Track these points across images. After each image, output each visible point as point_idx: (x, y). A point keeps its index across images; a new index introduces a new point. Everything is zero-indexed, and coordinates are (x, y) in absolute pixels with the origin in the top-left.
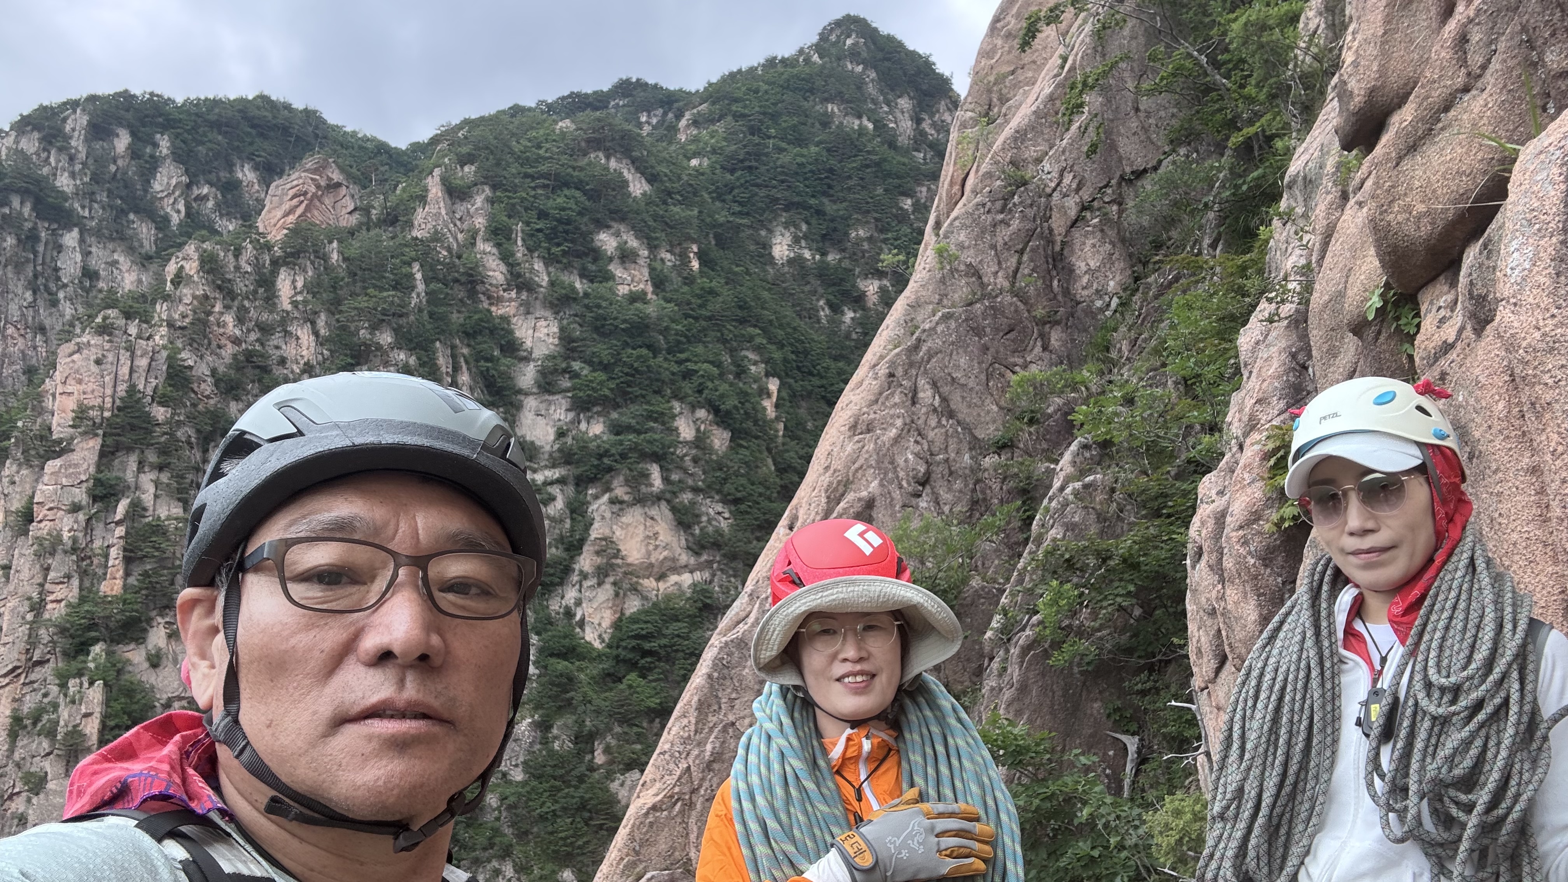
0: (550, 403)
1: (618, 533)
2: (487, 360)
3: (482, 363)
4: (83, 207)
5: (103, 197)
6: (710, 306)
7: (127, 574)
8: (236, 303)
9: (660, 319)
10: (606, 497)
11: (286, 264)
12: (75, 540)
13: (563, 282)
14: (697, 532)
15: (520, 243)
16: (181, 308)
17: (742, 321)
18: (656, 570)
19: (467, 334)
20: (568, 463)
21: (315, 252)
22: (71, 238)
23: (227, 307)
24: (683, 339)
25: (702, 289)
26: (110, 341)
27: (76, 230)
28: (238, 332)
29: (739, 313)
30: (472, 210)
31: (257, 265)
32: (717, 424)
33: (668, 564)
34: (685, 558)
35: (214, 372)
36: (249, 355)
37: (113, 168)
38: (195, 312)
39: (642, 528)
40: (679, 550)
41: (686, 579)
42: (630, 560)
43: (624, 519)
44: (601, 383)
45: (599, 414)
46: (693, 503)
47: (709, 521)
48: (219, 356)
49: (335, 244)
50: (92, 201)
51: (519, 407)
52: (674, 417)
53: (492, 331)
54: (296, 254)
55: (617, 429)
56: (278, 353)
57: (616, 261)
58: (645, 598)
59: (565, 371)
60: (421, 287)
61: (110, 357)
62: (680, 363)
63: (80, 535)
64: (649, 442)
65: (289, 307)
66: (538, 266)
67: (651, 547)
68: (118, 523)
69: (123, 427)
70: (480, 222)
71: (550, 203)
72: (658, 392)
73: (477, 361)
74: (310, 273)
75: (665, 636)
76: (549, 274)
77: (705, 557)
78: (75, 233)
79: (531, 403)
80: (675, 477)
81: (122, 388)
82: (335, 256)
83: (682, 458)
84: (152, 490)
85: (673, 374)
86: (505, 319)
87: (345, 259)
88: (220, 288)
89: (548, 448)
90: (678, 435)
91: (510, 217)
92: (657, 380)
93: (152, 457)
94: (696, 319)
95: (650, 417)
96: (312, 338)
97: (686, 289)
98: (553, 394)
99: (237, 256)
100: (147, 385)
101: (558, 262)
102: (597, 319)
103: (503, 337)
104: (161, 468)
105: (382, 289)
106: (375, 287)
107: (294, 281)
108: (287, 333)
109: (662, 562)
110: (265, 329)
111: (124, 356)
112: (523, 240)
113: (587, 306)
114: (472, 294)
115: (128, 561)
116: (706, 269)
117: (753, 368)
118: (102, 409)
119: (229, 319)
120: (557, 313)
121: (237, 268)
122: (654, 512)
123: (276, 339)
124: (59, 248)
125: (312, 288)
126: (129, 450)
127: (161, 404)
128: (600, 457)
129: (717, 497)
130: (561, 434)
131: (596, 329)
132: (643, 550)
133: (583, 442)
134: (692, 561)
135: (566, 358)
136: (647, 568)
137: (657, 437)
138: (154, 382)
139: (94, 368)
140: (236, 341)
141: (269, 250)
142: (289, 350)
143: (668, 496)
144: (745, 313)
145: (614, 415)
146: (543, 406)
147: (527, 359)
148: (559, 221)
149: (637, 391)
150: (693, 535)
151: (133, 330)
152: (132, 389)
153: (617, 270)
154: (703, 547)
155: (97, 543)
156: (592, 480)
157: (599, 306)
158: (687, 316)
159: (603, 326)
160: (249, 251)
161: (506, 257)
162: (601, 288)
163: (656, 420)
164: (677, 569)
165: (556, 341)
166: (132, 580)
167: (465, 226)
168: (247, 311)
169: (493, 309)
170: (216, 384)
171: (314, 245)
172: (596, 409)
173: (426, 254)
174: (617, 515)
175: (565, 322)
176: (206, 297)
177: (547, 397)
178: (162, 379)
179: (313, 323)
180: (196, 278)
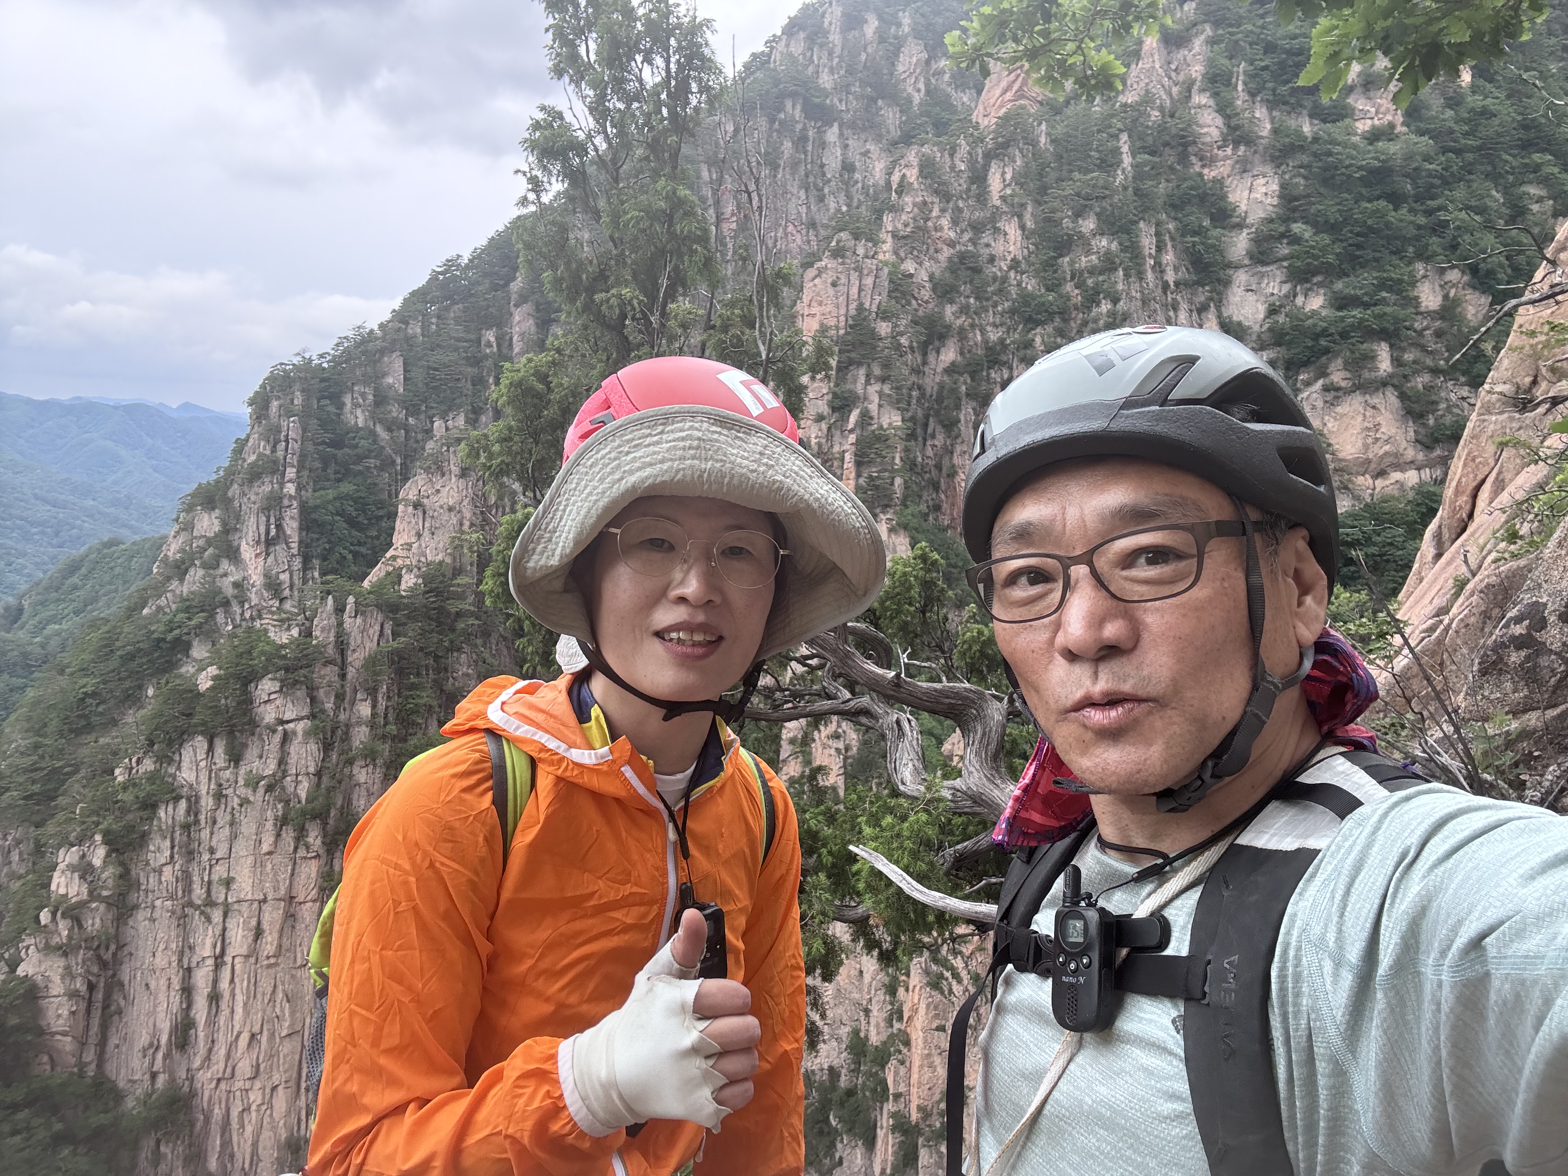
0: (1262, 275)
1: (1330, 425)
2: (1195, 233)
3: (1189, 239)
4: (841, 101)
5: (856, 88)
6: (1483, 132)
7: (858, 475)
8: (951, 205)
9: (1409, 157)
10: (1320, 382)
11: (997, 156)
12: (820, 445)
13: (1288, 128)
14: (1431, 422)
15: (1240, 87)
16: (904, 217)
17: (1526, 146)
18: (1373, 466)
19: (1173, 206)
20: (1278, 344)
21: (1024, 138)
22: (832, 135)
23: (943, 210)
24: (1437, 182)
25: (1472, 110)
26: (843, 263)
27: (836, 125)
28: (952, 234)
29: (1522, 134)
30: (1189, 58)
31: (972, 161)
32: (1474, 288)
33: (1389, 460)
34: (1410, 453)
35: (931, 277)
36: (963, 257)
37: (863, 57)
38: (914, 219)
39: (1360, 418)
40: (1404, 444)
41: (1411, 477)
42: (1341, 455)
43: (1339, 409)
44: (1323, 249)
45: (1320, 285)
46: (1428, 388)
47: (1449, 409)
48: (937, 261)
49: (1043, 127)
50: (848, 93)
51: (1227, 283)
52: (1413, 284)
53: (1203, 198)
54: (1006, 145)
55: (1341, 303)
56: (987, 251)
57: (1359, 90)
58: (1357, 498)
59: (1283, 236)
60: (1127, 160)
61: (843, 280)
62: (1429, 213)
63: (823, 441)
64: (1376, 316)
65: (998, 203)
66: (1260, 112)
67: (1370, 440)
68: (851, 431)
69: (853, 344)
70: (1197, 70)
71: (1280, 32)
72: (1397, 252)
73: (1183, 235)
74: (1019, 163)
75: (1375, 544)
76: (1272, 121)
77: (1438, 452)
78: (835, 128)
79: (1241, 277)
80: (1408, 357)
81: (853, 306)
82: (1043, 140)
83: (1420, 333)
84: (877, 400)
85: (1419, 227)
86: (1219, 182)
87: (1053, 141)
88: (936, 192)
89: (1256, 328)
90: (1418, 305)
91: (1231, 58)
92: (1396, 238)
93: (877, 371)
94: (1458, 152)
95: (1382, 285)
96: (1019, 232)
97: (1449, 113)
98: (1267, 264)
99: (952, 156)
100: (871, 303)
101: (1285, 103)
102: (1325, 169)
103: (1213, 205)
104: (883, 380)
105: (1087, 171)
106: (1080, 170)
107: (1004, 173)
108: (997, 230)
109: (1382, 458)
110: (977, 228)
111: (854, 276)
112: (1245, 83)
113: (1315, 155)
114: (1183, 158)
115: (859, 464)
116: (1481, 82)
117: (1535, 207)
118: (837, 328)
119: (945, 222)
120: (1278, 167)
121: (953, 168)
122: (1376, 400)
123: (986, 238)
124: (823, 145)
125: (1020, 180)
126: (859, 364)
127: (884, 319)
128: (1316, 337)
129: (1463, 379)
130: (1272, 311)
131: (1325, 182)
132: (1359, 444)
133: (1298, 319)
134: (1421, 456)
135: (1286, 220)
136: (1363, 463)
137: (1388, 310)
138: (878, 298)
139: (831, 291)
140: (951, 244)
141: (982, 141)
142: (998, 248)
143: (1395, 381)
144: (1532, 134)
145: (1339, 285)
146: (1254, 280)
147: (1240, 226)
148: (1289, 52)
149: (1369, 254)
150: (1424, 425)
151: (861, 251)
152: (860, 308)
153: (1358, 103)
154: (1437, 441)
155: (836, 449)
156: (1305, 364)
157: (1329, 154)
158: (1445, 150)
159: (1333, 177)
160: (964, 147)
161: (1224, 108)
162: (1335, 130)
163: (1390, 290)
164: (1401, 467)
165: (1275, 201)
166: (861, 481)
167: (1181, 78)
168: (960, 210)
169: (1206, 171)
170: (934, 289)
171: (1023, 131)
172: (1318, 279)
173: (1135, 120)
174: (1331, 404)
175: (1287, 177)
176: (925, 203)
177: (1260, 269)
178: (885, 294)
179: (1020, 216)
180: (916, 185)
